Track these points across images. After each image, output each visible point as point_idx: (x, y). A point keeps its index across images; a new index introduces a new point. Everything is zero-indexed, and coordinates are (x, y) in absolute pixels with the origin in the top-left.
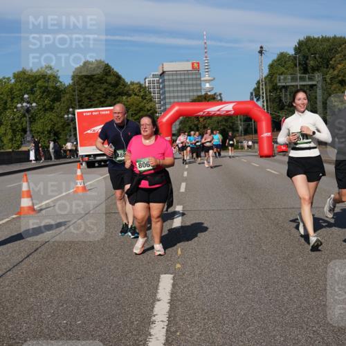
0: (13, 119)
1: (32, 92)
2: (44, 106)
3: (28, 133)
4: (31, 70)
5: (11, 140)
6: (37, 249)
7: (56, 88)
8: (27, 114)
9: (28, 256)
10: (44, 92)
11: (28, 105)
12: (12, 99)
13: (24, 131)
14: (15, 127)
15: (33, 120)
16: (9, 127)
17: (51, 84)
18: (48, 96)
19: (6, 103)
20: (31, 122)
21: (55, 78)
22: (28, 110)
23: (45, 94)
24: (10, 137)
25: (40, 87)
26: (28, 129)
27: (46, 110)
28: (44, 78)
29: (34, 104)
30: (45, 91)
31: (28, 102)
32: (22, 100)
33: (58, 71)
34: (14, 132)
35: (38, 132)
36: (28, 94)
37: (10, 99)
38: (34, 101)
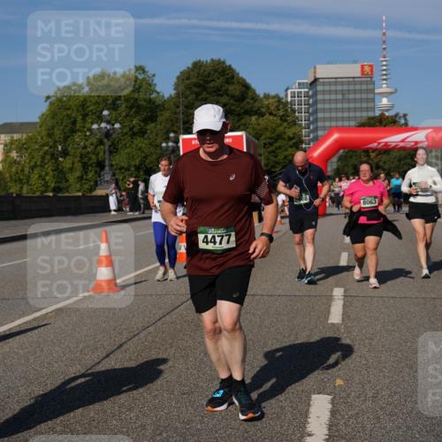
0: (85, 147)
1: (114, 107)
2: (131, 129)
3: (107, 168)
5: (81, 178)
6: (121, 345)
7: (150, 101)
8: (105, 140)
9: (108, 356)
10: (131, 108)
11: (108, 127)
12: (85, 116)
13: (101, 165)
14: (86, 160)
15: (114, 149)
16: (78, 159)
17: (142, 95)
18: (137, 113)
19: (74, 123)
20: (111, 152)
21: (150, 86)
22: (108, 134)
23: (134, 110)
24: (78, 174)
25: (127, 100)
26: (107, 163)
27: (134, 135)
29: (117, 126)
30: (134, 105)
31: (108, 122)
32: (100, 119)
33: (154, 75)
34: (85, 167)
35: (121, 168)
36: (108, 109)
37: (81, 117)
38: (117, 121)
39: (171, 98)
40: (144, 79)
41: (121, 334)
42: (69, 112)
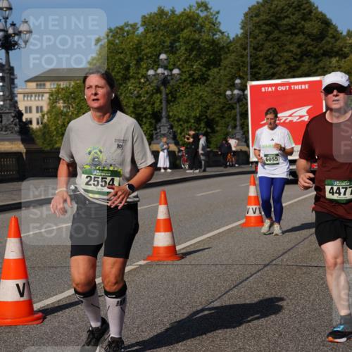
0: (139, 96)
1: (172, 50)
2: (191, 75)
3: (164, 120)
4: (173, 12)
7: (213, 43)
8: (162, 88)
10: (191, 50)
11: (166, 73)
12: (139, 61)
13: (157, 116)
14: (140, 110)
15: (172, 98)
17: (205, 36)
18: (198, 56)
19: (127, 68)
20: (168, 102)
21: (213, 25)
22: (165, 81)
23: (194, 53)
25: (187, 41)
26: (164, 114)
27: (194, 81)
28: (194, 25)
29: (176, 71)
30: (195, 48)
31: (166, 68)
32: (156, 63)
35: (179, 120)
36: (166, 53)
37: (134, 62)
38: (175, 66)
39: (237, 39)
40: (207, 18)
41: (182, 309)
42: (122, 56)
